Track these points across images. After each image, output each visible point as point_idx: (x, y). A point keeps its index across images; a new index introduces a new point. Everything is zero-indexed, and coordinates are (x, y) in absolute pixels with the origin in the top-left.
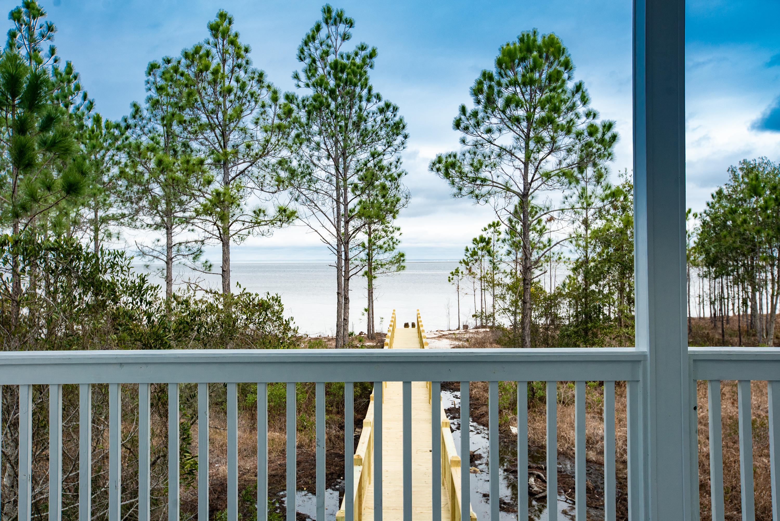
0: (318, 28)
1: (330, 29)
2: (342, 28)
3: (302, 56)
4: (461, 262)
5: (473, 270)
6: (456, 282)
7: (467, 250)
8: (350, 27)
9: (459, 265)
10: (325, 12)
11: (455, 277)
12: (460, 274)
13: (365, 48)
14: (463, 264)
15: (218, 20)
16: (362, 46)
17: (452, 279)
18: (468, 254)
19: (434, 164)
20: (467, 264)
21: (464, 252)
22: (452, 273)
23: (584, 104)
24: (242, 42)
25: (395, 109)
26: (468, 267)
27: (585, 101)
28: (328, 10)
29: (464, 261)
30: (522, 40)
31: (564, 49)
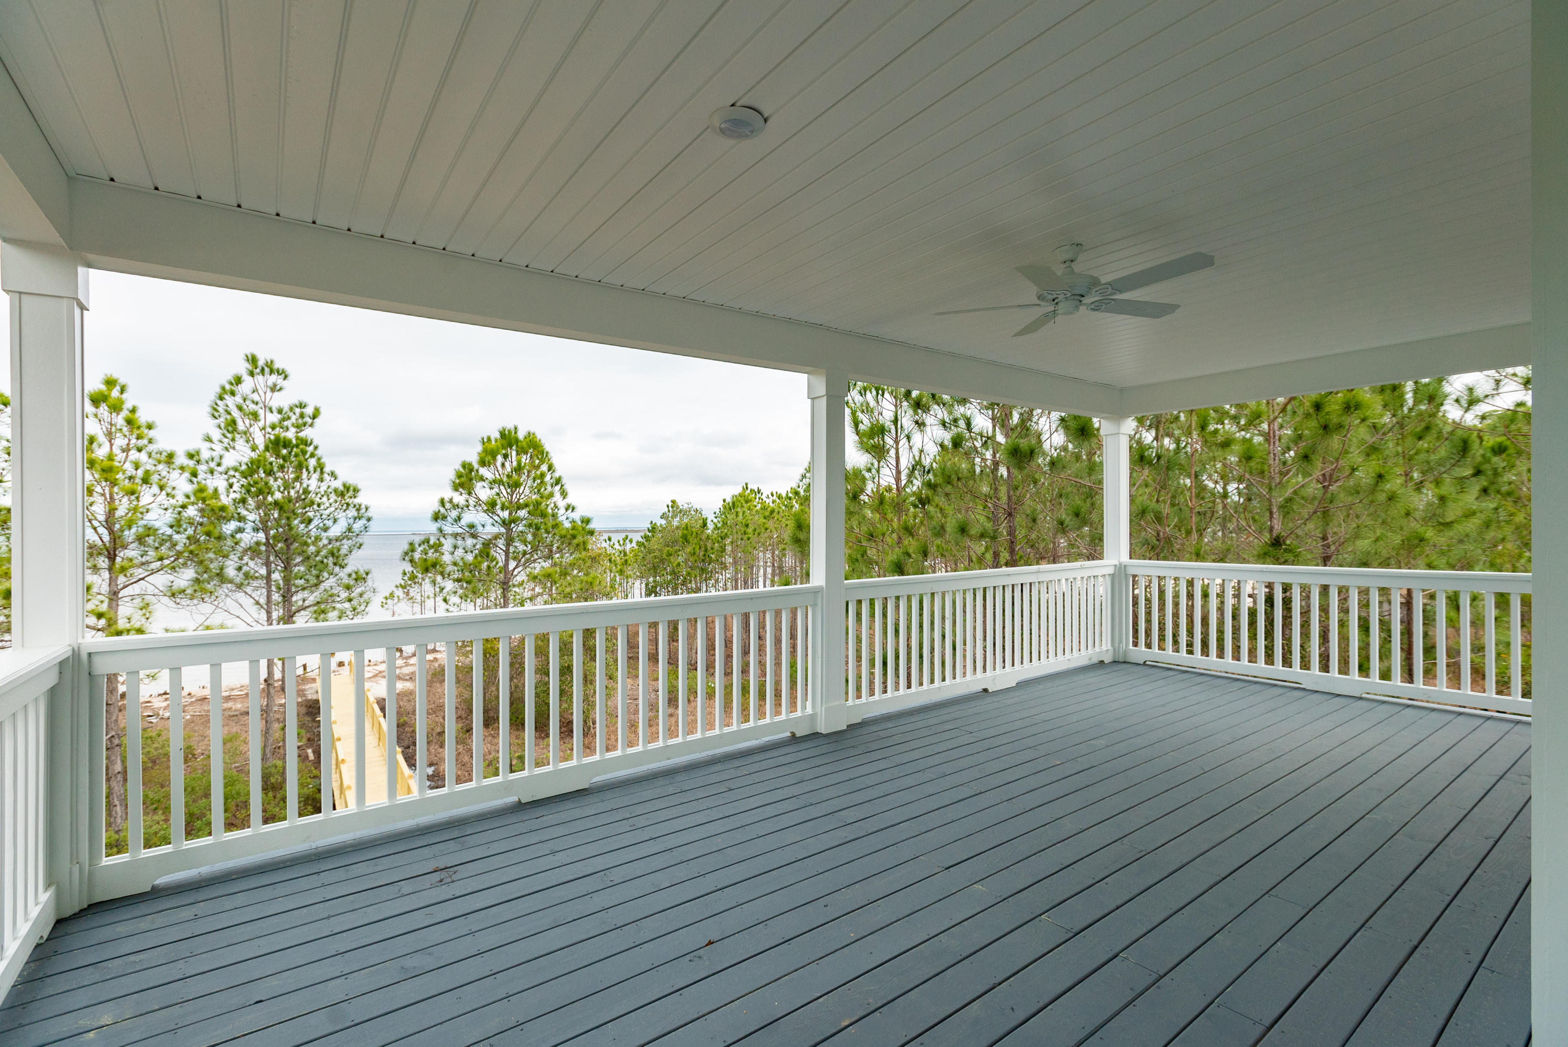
0: (238, 380)
1: (256, 380)
2: (273, 379)
3: (216, 414)
4: (397, 587)
5: (412, 594)
6: (391, 607)
7: (405, 574)
8: (284, 379)
9: (395, 589)
10: (248, 360)
11: (389, 601)
12: (396, 599)
13: (305, 406)
14: (400, 589)
15: (103, 388)
16: (301, 404)
17: (386, 604)
18: (406, 578)
19: (406, 554)
20: (403, 587)
21: (401, 576)
22: (386, 598)
23: (564, 498)
24: (143, 417)
25: (356, 490)
26: (406, 590)
27: (564, 494)
28: (253, 360)
29: (401, 585)
30: (503, 434)
31: (547, 453)
